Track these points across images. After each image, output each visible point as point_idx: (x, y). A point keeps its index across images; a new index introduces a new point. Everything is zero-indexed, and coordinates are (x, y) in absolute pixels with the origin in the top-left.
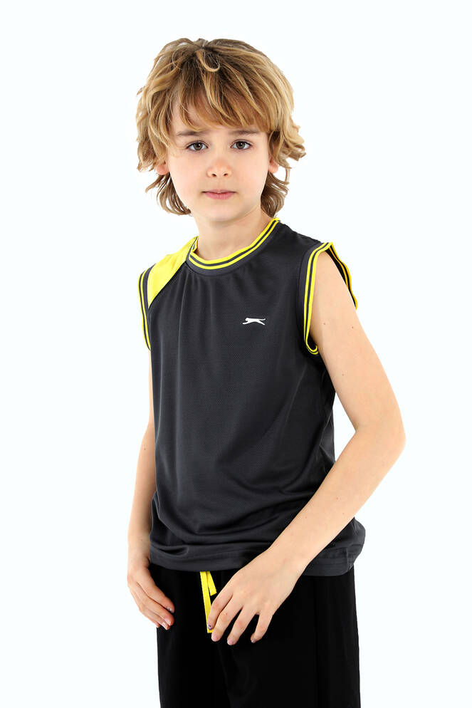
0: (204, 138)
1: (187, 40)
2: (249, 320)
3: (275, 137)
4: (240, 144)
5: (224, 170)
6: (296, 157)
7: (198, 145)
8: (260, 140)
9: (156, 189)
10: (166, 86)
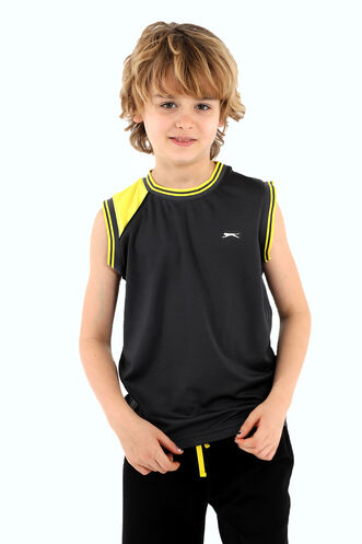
0: (176, 101)
1: (163, 23)
2: (227, 235)
3: (224, 103)
4: (201, 107)
5: (189, 125)
6: (237, 118)
7: (169, 105)
8: (215, 104)
9: (129, 133)
10: (149, 58)
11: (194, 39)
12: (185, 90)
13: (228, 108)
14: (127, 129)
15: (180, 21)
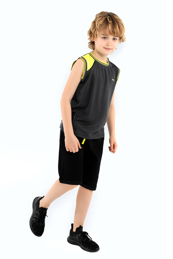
0: (107, 37)
3: (121, 38)
4: (114, 39)
7: (105, 38)
8: (118, 38)
11: (114, 18)
12: (112, 34)
13: (122, 39)
14: (89, 43)
15: (108, 12)
